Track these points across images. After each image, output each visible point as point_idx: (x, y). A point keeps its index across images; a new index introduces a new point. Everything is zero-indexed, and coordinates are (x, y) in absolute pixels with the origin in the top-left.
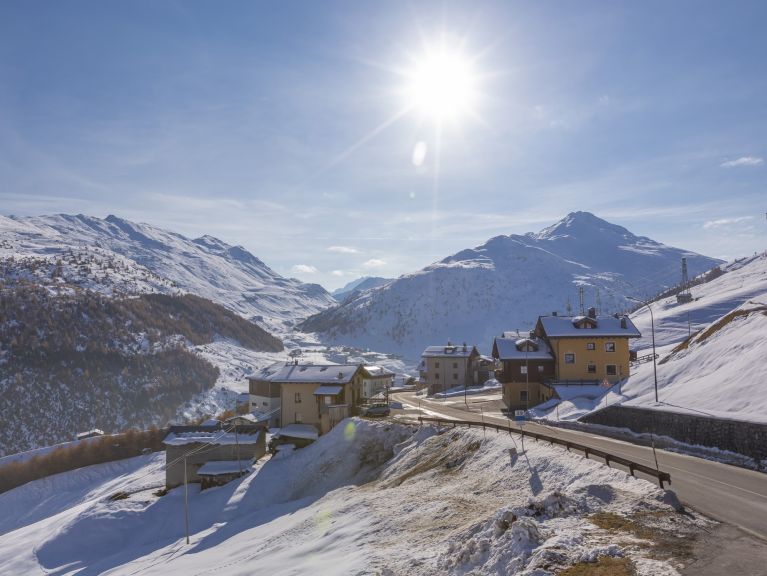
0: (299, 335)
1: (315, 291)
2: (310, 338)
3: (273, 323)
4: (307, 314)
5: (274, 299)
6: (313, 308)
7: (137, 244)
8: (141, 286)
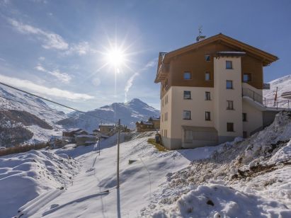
0: (57, 125)
1: (62, 113)
2: (60, 126)
3: (48, 121)
4: (59, 120)
5: (49, 115)
6: (60, 118)
7: (4, 94)
8: (8, 107)
